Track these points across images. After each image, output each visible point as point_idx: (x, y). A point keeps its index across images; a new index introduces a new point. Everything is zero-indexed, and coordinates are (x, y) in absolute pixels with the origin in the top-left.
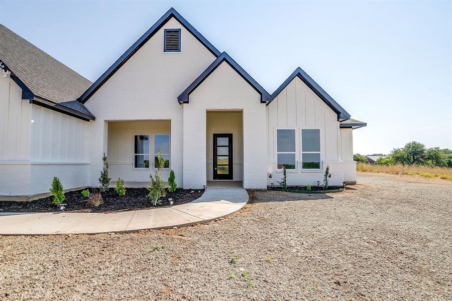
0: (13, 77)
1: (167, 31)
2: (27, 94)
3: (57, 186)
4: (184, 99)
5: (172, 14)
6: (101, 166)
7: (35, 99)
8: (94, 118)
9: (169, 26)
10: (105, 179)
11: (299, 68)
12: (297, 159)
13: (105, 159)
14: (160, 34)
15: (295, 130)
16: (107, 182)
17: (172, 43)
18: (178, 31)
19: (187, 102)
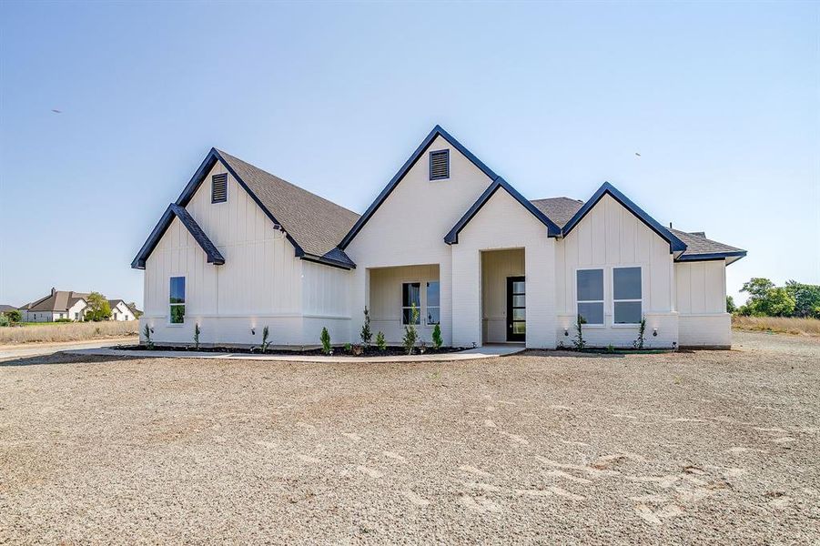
0: (288, 237)
1: (433, 154)
2: (299, 253)
3: (326, 337)
4: (452, 238)
5: (438, 132)
6: (362, 321)
7: (305, 256)
8: (354, 267)
9: (434, 148)
10: (366, 335)
11: (606, 183)
12: (606, 310)
13: (366, 313)
14: (425, 160)
15: (602, 270)
16: (369, 338)
17: (440, 168)
18: (446, 152)
19: (457, 243)
